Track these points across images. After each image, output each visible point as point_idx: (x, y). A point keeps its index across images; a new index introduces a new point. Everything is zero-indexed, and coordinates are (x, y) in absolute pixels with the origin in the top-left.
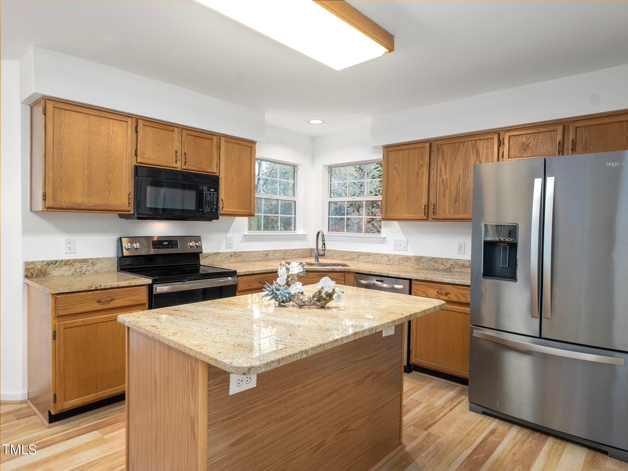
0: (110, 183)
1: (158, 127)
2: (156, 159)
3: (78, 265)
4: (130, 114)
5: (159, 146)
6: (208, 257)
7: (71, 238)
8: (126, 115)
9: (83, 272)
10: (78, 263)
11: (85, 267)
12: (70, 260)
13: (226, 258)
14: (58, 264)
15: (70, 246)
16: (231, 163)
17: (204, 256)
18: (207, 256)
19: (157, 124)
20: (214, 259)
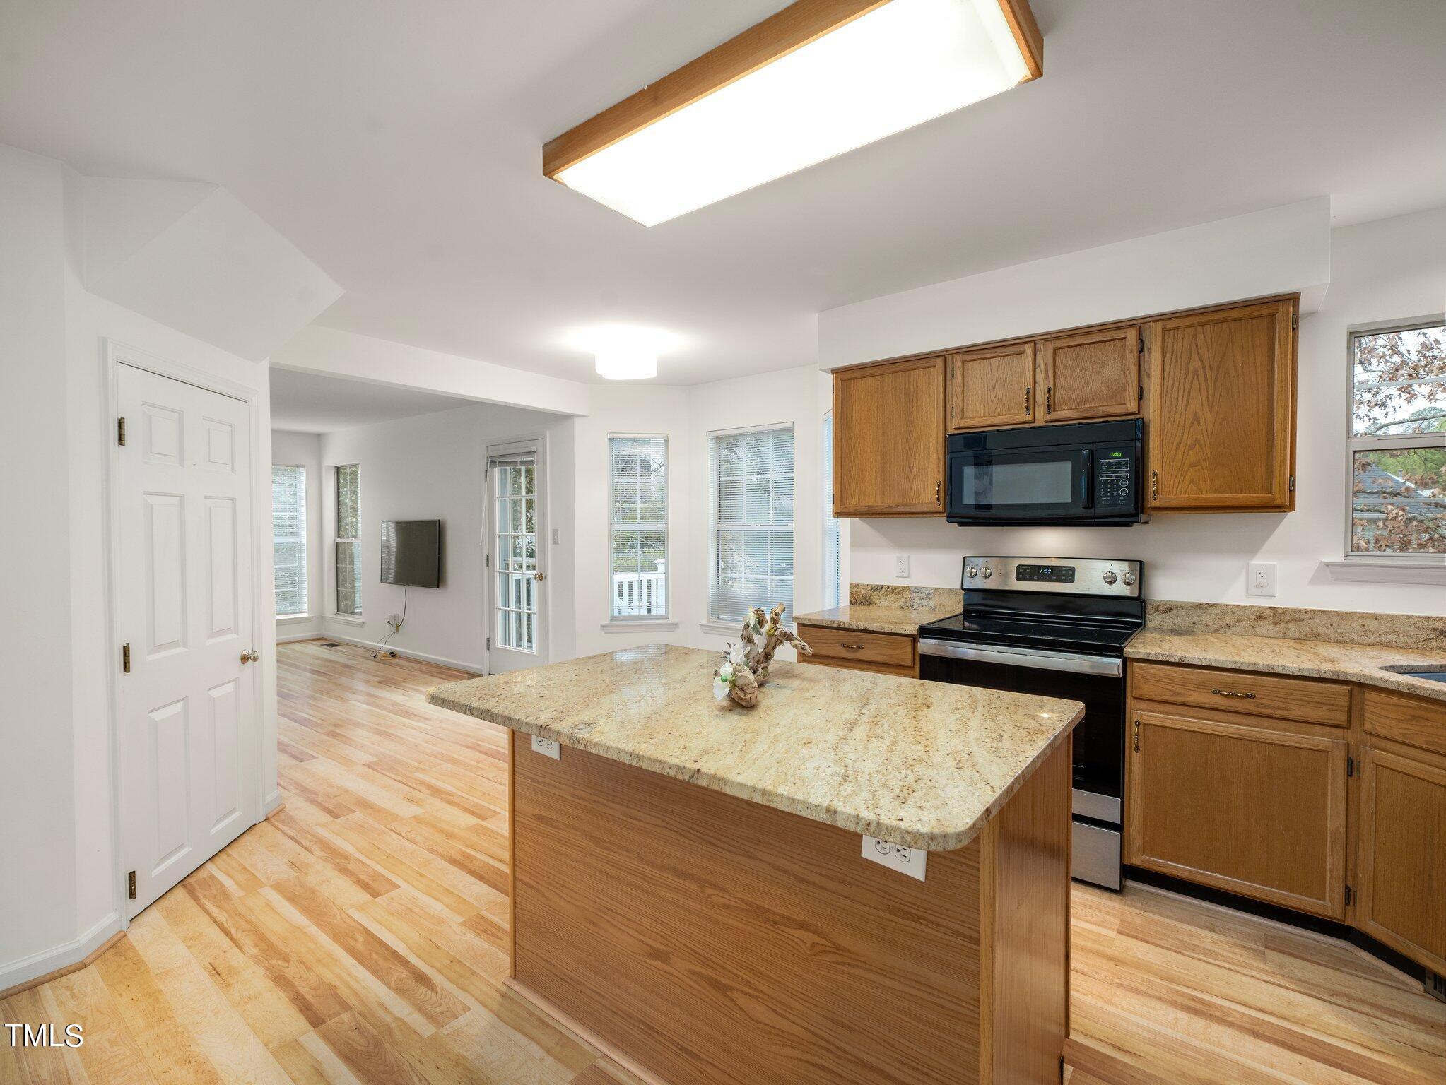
0: (911, 471)
1: (992, 355)
2: (987, 415)
3: (907, 595)
4: (942, 352)
5: (993, 389)
6: (1174, 612)
7: (904, 554)
8: (935, 355)
9: (915, 606)
10: (908, 593)
11: (917, 600)
12: (898, 587)
13: (1239, 621)
14: (884, 590)
15: (902, 567)
16: (1189, 377)
17: (1161, 608)
18: (1171, 609)
19: (987, 351)
20: (1196, 619)
